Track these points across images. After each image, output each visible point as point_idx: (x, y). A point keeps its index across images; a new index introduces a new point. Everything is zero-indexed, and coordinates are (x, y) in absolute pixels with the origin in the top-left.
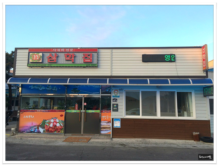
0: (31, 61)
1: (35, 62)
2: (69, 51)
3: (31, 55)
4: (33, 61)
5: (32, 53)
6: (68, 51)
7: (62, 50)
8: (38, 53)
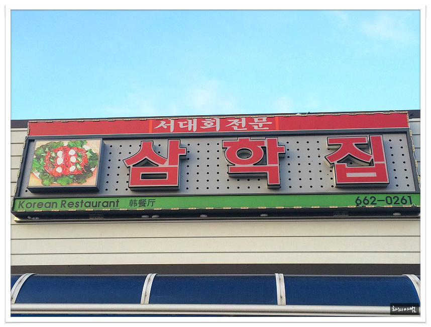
0: (34, 181)
1: (56, 184)
2: (247, 126)
3: (41, 151)
4: (47, 184)
5: (44, 143)
6: (240, 126)
7: (208, 124)
8: (79, 141)
